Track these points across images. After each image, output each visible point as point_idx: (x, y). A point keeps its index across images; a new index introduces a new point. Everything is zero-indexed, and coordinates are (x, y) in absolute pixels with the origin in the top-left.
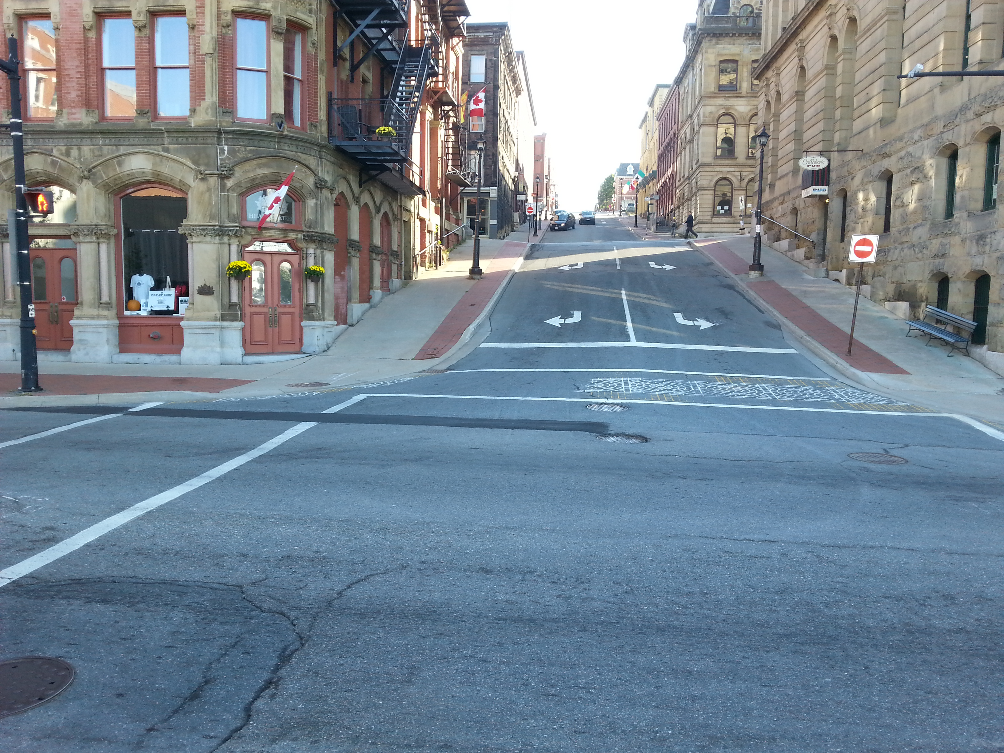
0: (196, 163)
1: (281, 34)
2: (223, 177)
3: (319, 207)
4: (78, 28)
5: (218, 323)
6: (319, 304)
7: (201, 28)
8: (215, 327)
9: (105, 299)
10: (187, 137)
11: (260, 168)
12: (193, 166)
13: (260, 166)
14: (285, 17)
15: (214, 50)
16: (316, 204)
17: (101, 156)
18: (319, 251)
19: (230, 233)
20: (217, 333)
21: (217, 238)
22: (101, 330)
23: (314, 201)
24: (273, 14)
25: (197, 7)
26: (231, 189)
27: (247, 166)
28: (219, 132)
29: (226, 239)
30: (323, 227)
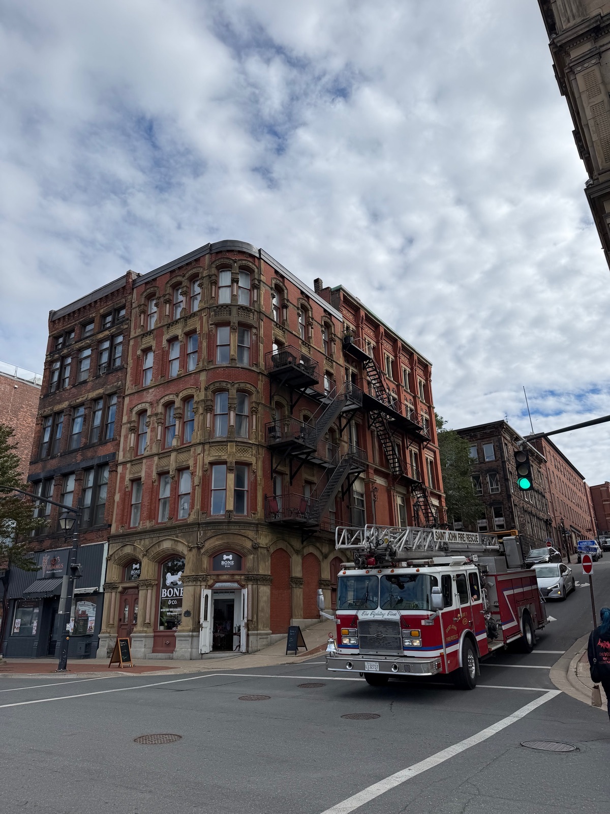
0: (188, 542)
1: (232, 470)
2: (199, 548)
3: (255, 559)
4: (150, 482)
5: (191, 633)
6: (255, 620)
7: (195, 473)
8: (189, 636)
9: (147, 621)
10: (186, 529)
11: (218, 541)
12: (186, 544)
13: (217, 540)
14: (234, 461)
15: (200, 483)
16: (254, 557)
17: (152, 543)
18: (255, 586)
19: (200, 579)
20: (190, 639)
21: (194, 582)
22: (142, 639)
23: (252, 556)
24: (228, 460)
25: (194, 464)
26: (204, 554)
27: (212, 540)
28: (199, 524)
29: (199, 583)
30: (258, 571)
